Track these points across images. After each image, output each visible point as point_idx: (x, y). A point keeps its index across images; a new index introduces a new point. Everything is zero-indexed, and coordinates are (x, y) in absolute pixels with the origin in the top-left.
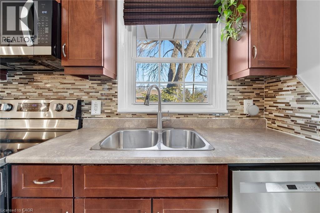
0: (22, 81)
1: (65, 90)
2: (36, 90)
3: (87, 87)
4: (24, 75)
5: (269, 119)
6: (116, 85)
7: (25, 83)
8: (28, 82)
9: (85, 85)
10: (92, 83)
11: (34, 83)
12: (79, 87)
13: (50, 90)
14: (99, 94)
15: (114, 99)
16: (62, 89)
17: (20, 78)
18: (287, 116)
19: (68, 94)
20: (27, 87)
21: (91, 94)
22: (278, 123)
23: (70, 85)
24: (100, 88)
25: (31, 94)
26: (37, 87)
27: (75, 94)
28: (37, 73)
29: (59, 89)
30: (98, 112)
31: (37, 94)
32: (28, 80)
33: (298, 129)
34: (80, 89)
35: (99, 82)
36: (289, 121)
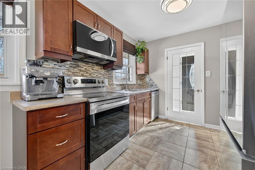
0: (72, 65)
1: (94, 73)
2: (80, 72)
3: (103, 73)
4: (73, 62)
5: (142, 85)
6: (112, 73)
7: (74, 67)
8: (76, 67)
9: (102, 72)
10: (105, 71)
11: (79, 68)
12: (100, 72)
13: (87, 73)
14: (107, 76)
15: (112, 79)
16: (93, 72)
17: (70, 64)
18: (147, 84)
19: (95, 75)
20: (75, 70)
21: (104, 76)
22: (145, 86)
23: (96, 71)
24: (107, 73)
25: (78, 74)
26: (81, 70)
27: (98, 76)
28: (80, 62)
29: (91, 72)
30: (107, 84)
31: (80, 74)
32: (76, 65)
33: (149, 87)
34: (100, 73)
35: (107, 71)
36: (147, 85)
